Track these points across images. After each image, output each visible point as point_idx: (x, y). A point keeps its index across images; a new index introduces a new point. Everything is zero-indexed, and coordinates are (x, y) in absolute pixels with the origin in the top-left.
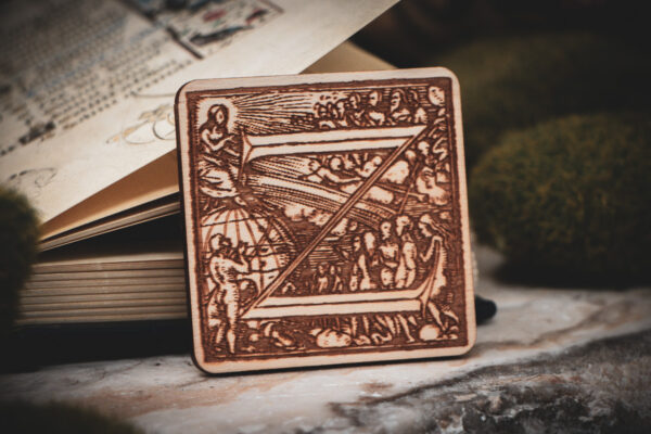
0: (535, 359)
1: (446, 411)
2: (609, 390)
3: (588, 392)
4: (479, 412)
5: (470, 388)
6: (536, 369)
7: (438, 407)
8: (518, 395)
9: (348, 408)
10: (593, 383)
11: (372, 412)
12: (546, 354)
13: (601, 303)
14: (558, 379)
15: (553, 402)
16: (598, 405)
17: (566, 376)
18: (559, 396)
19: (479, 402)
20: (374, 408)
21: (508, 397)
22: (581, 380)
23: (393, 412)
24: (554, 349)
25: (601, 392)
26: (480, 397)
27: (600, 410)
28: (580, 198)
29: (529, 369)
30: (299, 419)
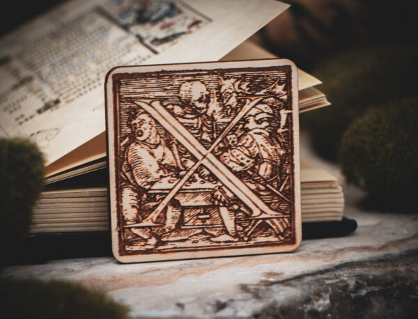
0: (382, 258)
1: (318, 290)
4: (341, 291)
5: (335, 276)
6: (382, 264)
7: (313, 287)
8: (367, 280)
9: (252, 287)
11: (268, 290)
12: (390, 255)
14: (396, 271)
15: (392, 285)
17: (402, 269)
18: (395, 282)
19: (340, 285)
20: (270, 287)
21: (360, 282)
22: (413, 271)
23: (282, 290)
24: (395, 251)
26: (342, 281)
29: (377, 265)
30: (218, 294)
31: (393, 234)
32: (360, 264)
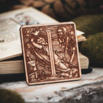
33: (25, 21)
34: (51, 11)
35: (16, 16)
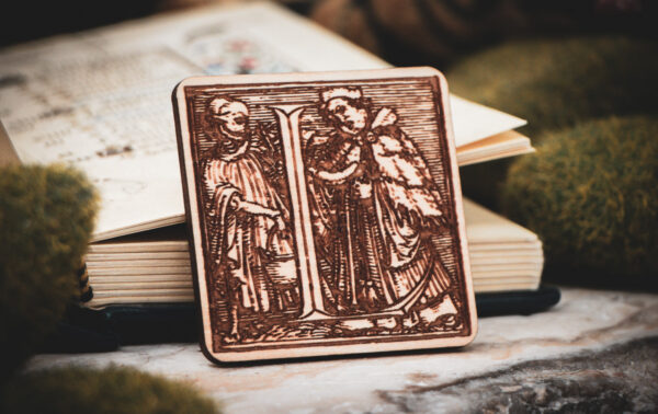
0: (578, 355)
1: (493, 401)
2: (652, 386)
3: (632, 387)
4: (525, 403)
5: (515, 380)
6: (579, 364)
7: (484, 397)
8: (563, 388)
9: (395, 395)
10: (636, 379)
11: (419, 399)
12: (588, 351)
13: (640, 304)
14: (602, 375)
15: (598, 396)
16: (642, 400)
17: (610, 372)
18: (603, 391)
19: (525, 394)
20: (421, 396)
21: (553, 390)
22: (625, 376)
23: (440, 400)
24: (596, 346)
25: (645, 388)
26: (525, 389)
27: (644, 405)
28: (621, 198)
29: (573, 365)
30: (347, 404)
31: (588, 320)
32: (548, 364)
33: (233, 61)
34: (357, 17)
35: (191, 38)
